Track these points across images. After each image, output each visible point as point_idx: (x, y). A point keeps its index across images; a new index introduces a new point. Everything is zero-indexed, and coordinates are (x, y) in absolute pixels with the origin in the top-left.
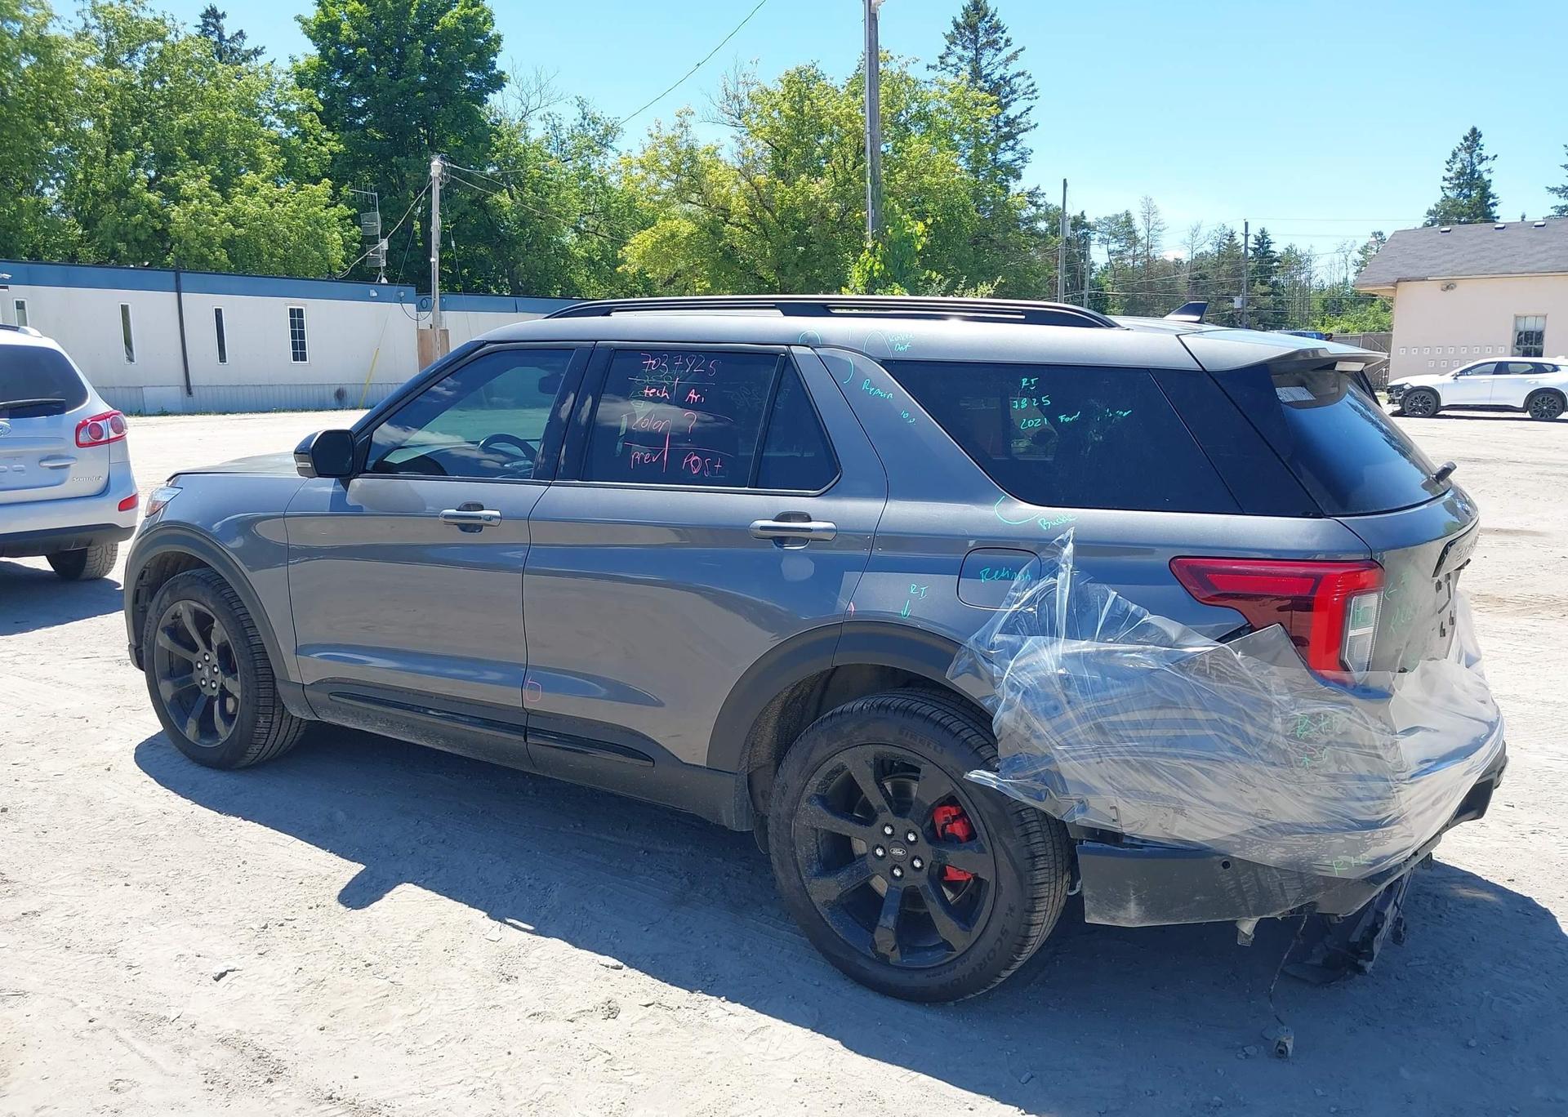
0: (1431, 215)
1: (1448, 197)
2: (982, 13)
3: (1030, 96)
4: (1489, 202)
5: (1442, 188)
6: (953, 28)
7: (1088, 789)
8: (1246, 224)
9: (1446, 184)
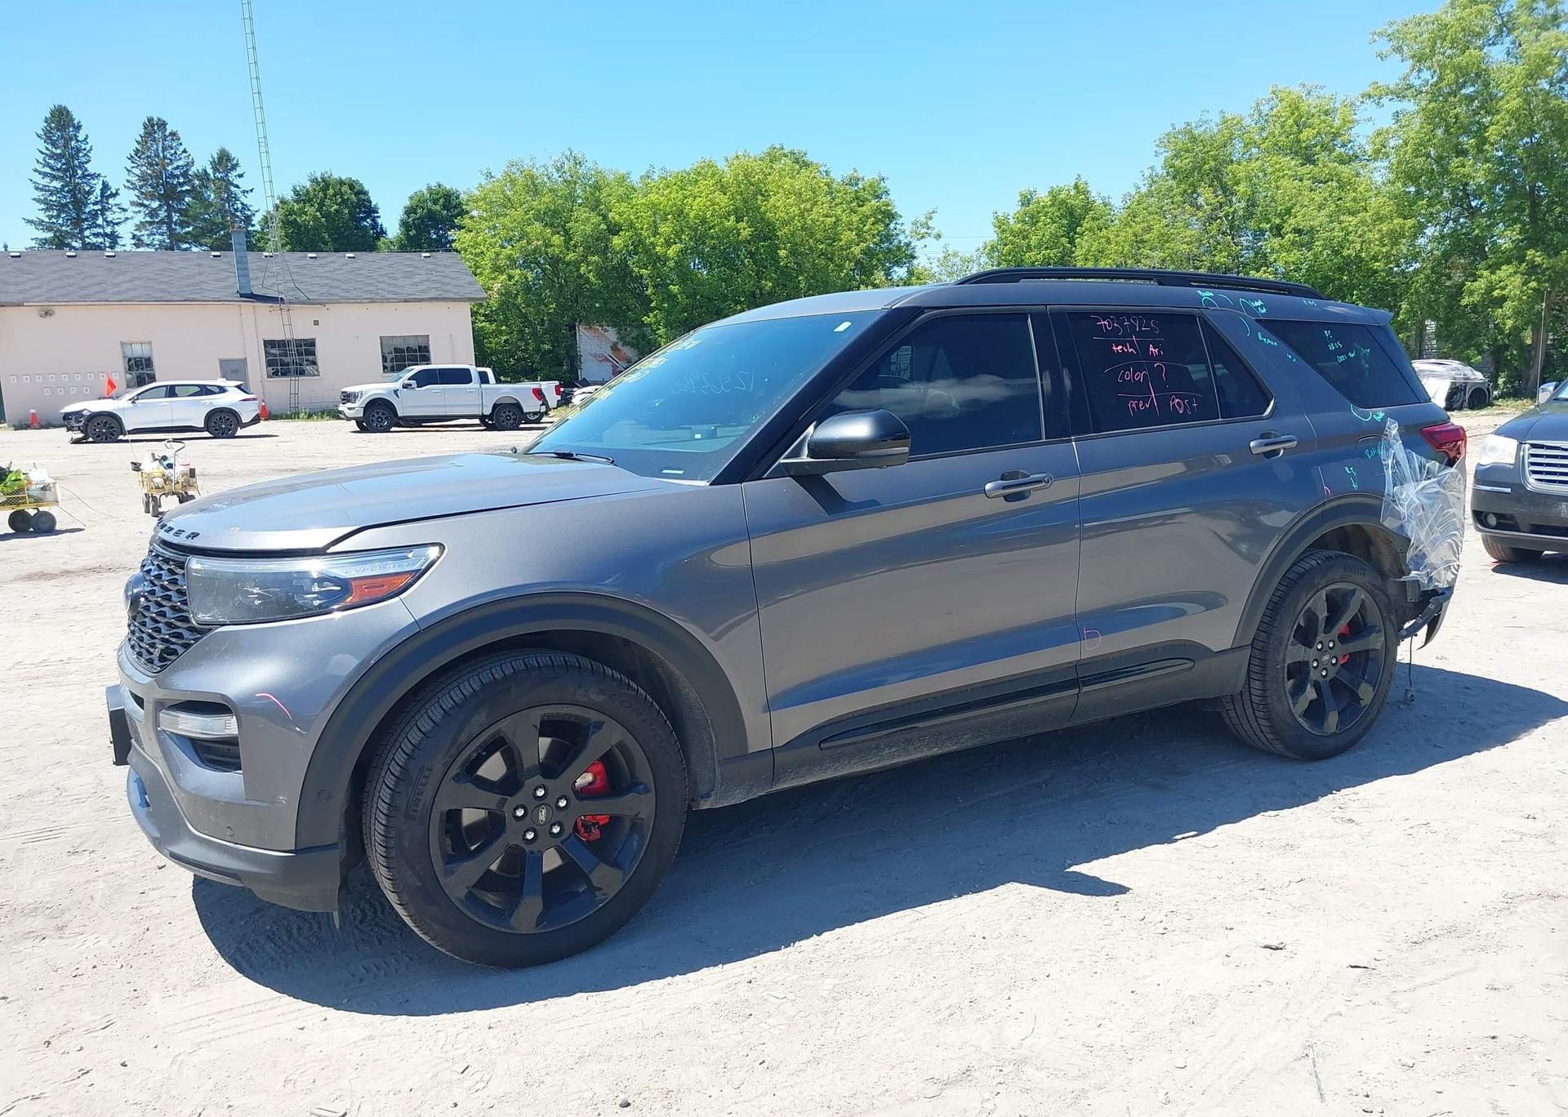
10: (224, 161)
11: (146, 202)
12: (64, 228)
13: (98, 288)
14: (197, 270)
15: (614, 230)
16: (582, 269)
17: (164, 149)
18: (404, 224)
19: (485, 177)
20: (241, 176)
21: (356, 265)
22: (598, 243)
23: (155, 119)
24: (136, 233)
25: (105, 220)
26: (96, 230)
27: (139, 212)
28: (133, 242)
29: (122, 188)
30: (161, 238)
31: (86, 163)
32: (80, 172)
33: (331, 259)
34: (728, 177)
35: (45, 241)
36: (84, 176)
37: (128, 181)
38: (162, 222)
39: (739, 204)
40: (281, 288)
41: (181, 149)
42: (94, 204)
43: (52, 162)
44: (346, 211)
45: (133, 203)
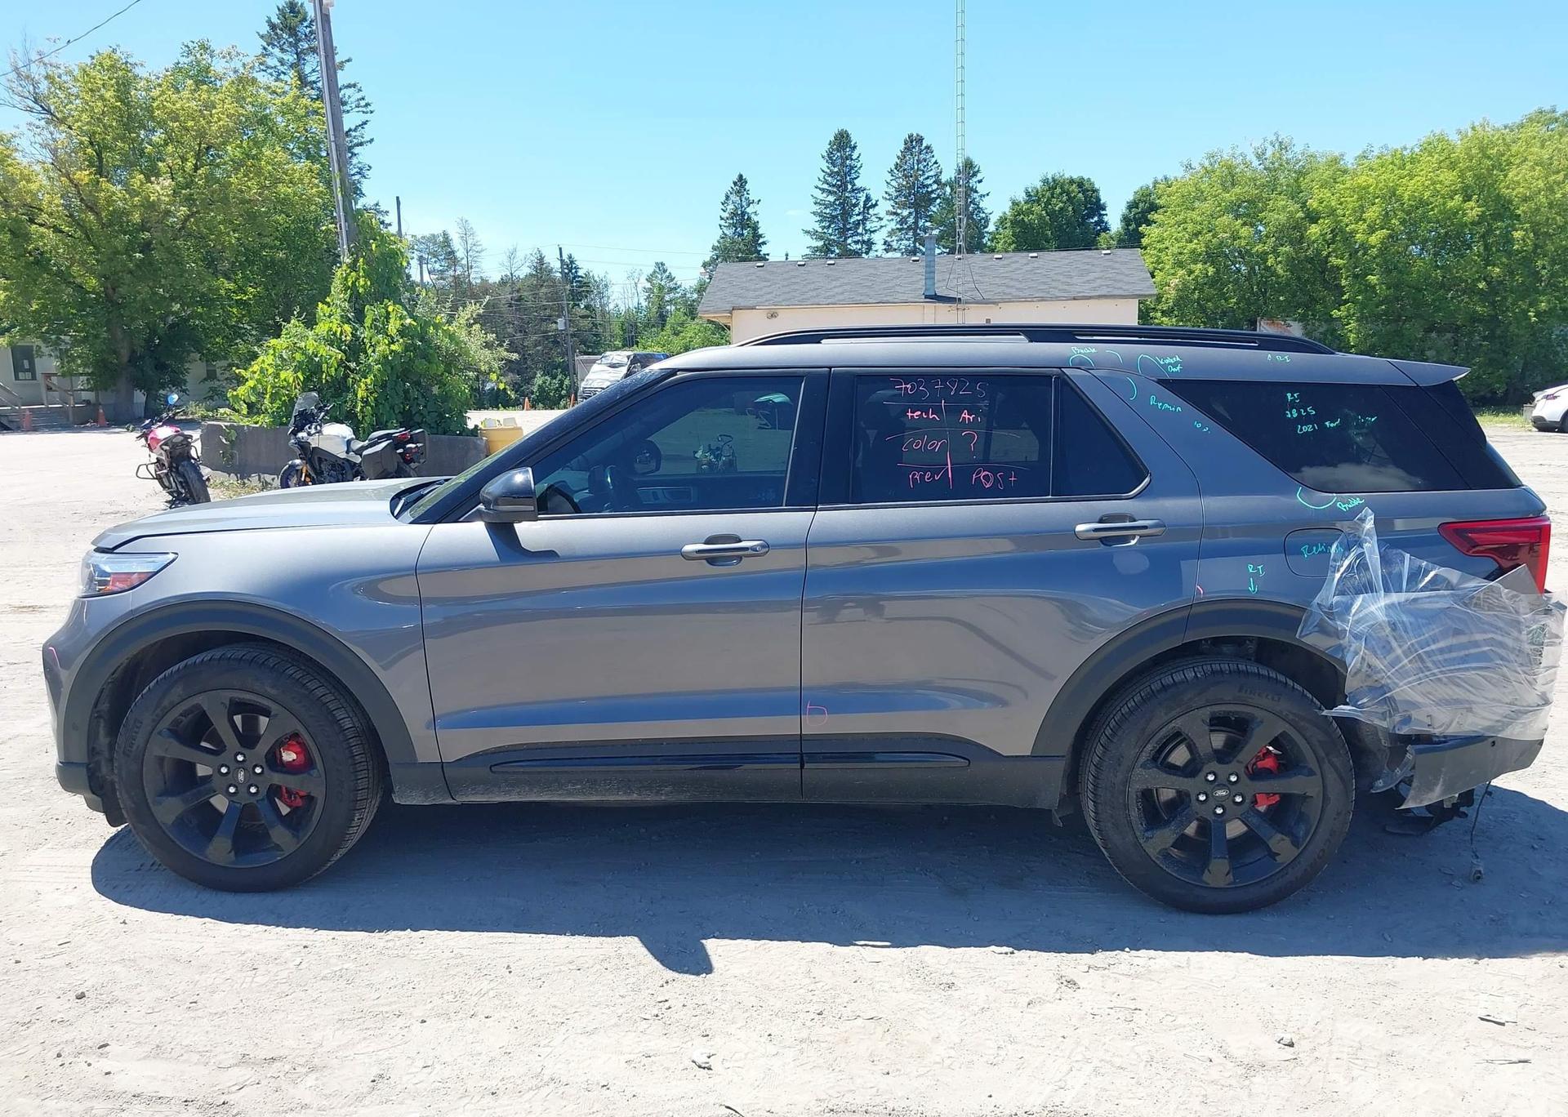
0: (716, 250)
1: (725, 234)
2: (300, 17)
3: (364, 109)
4: (760, 242)
5: (720, 226)
6: (268, 28)
7: (1414, 705)
8: (560, 249)
9: (723, 222)
10: (969, 169)
11: (899, 211)
12: (832, 237)
13: (814, 293)
14: (896, 274)
15: (1313, 218)
16: (1270, 261)
17: (919, 162)
18: (1126, 220)
19: (1184, 168)
20: (980, 181)
21: (1036, 265)
22: (1293, 233)
23: (915, 135)
24: (887, 239)
25: (864, 229)
26: (857, 238)
27: (893, 220)
28: (884, 247)
29: (881, 199)
30: (907, 243)
31: (856, 178)
32: (850, 187)
33: (1015, 259)
34: (1459, 152)
35: (817, 249)
36: (853, 191)
37: (886, 193)
38: (909, 228)
39: (1470, 181)
40: (960, 289)
41: (933, 160)
42: (857, 215)
43: (830, 179)
44: (1070, 208)
45: (888, 213)
